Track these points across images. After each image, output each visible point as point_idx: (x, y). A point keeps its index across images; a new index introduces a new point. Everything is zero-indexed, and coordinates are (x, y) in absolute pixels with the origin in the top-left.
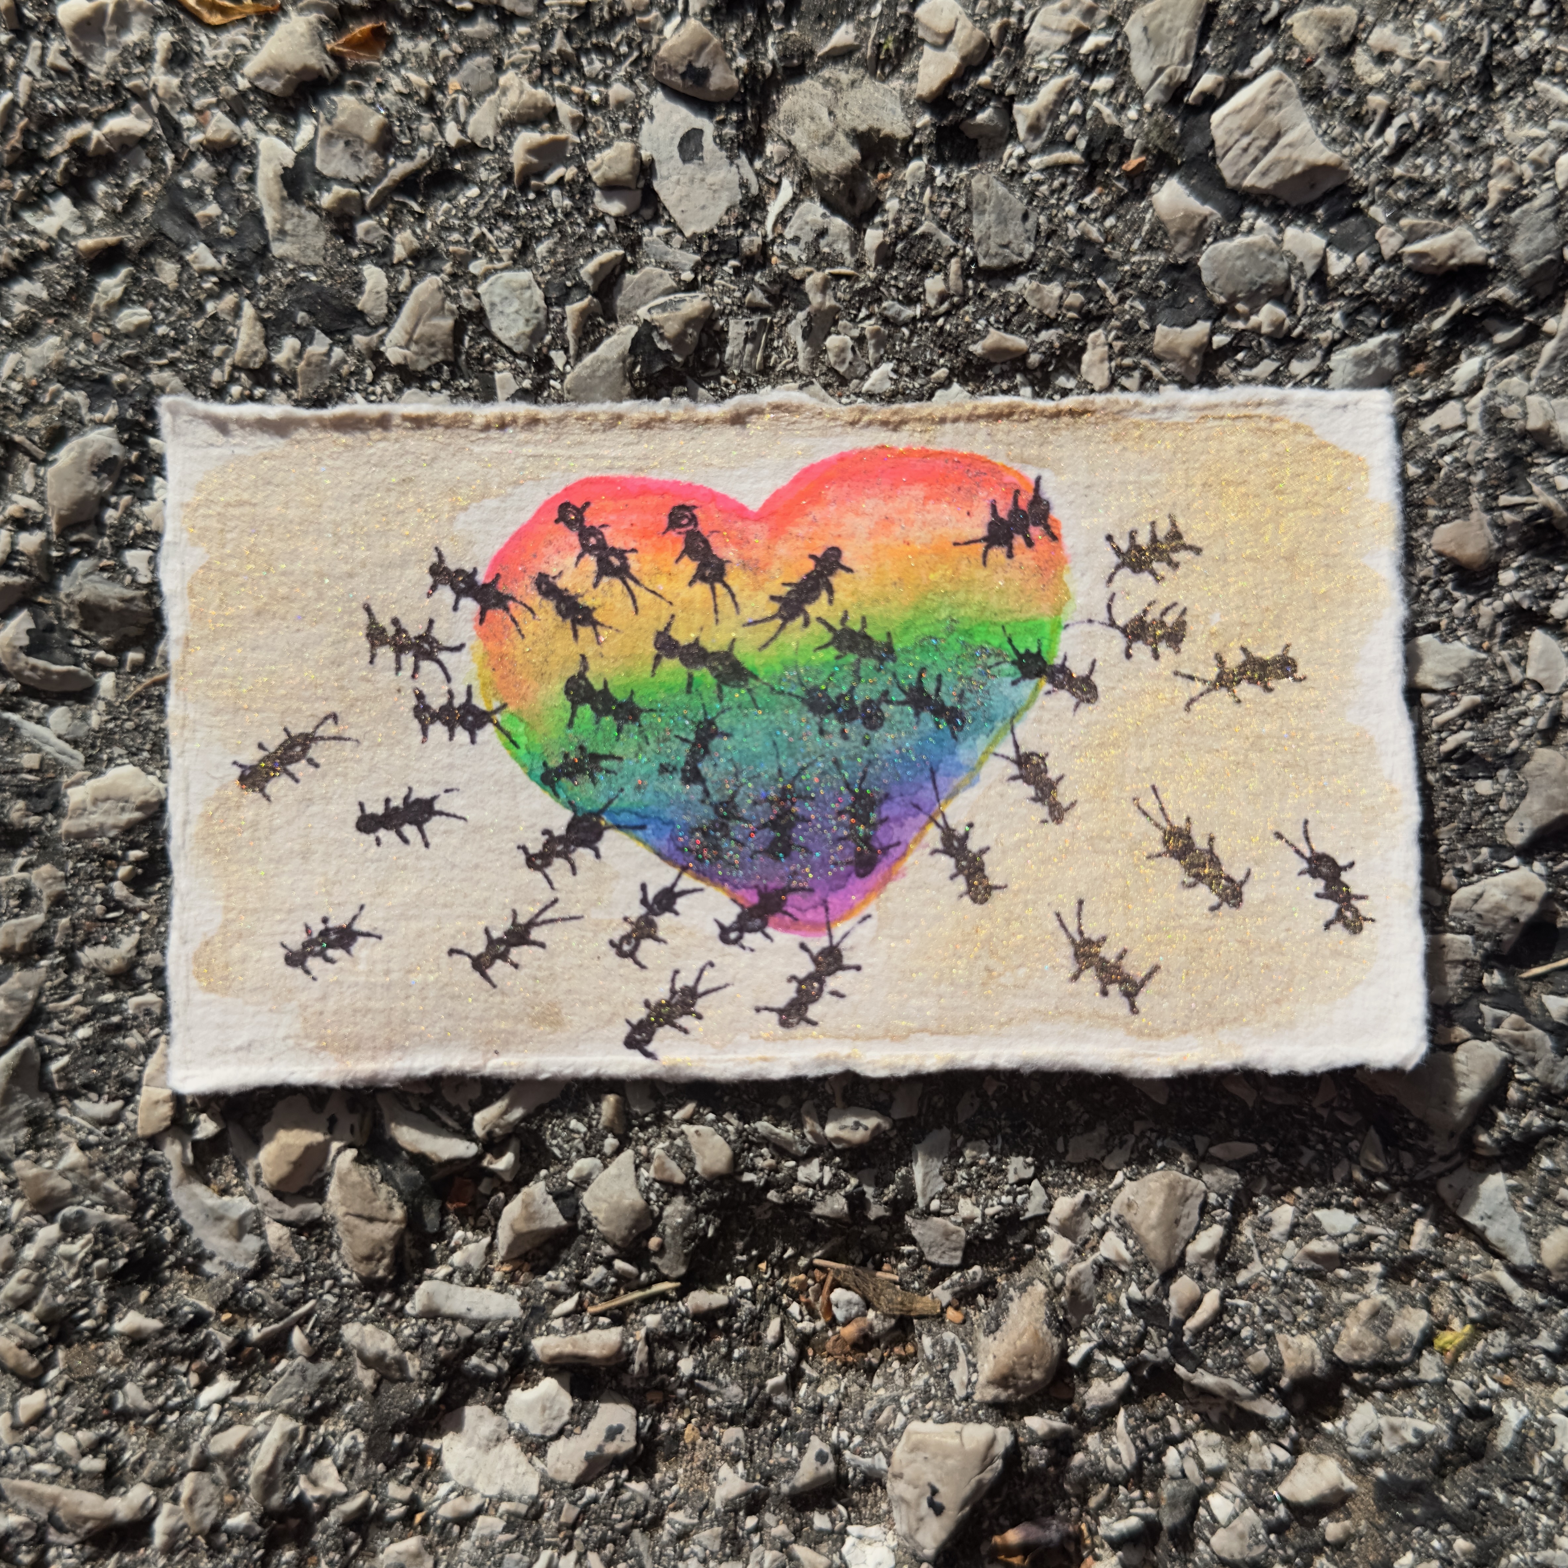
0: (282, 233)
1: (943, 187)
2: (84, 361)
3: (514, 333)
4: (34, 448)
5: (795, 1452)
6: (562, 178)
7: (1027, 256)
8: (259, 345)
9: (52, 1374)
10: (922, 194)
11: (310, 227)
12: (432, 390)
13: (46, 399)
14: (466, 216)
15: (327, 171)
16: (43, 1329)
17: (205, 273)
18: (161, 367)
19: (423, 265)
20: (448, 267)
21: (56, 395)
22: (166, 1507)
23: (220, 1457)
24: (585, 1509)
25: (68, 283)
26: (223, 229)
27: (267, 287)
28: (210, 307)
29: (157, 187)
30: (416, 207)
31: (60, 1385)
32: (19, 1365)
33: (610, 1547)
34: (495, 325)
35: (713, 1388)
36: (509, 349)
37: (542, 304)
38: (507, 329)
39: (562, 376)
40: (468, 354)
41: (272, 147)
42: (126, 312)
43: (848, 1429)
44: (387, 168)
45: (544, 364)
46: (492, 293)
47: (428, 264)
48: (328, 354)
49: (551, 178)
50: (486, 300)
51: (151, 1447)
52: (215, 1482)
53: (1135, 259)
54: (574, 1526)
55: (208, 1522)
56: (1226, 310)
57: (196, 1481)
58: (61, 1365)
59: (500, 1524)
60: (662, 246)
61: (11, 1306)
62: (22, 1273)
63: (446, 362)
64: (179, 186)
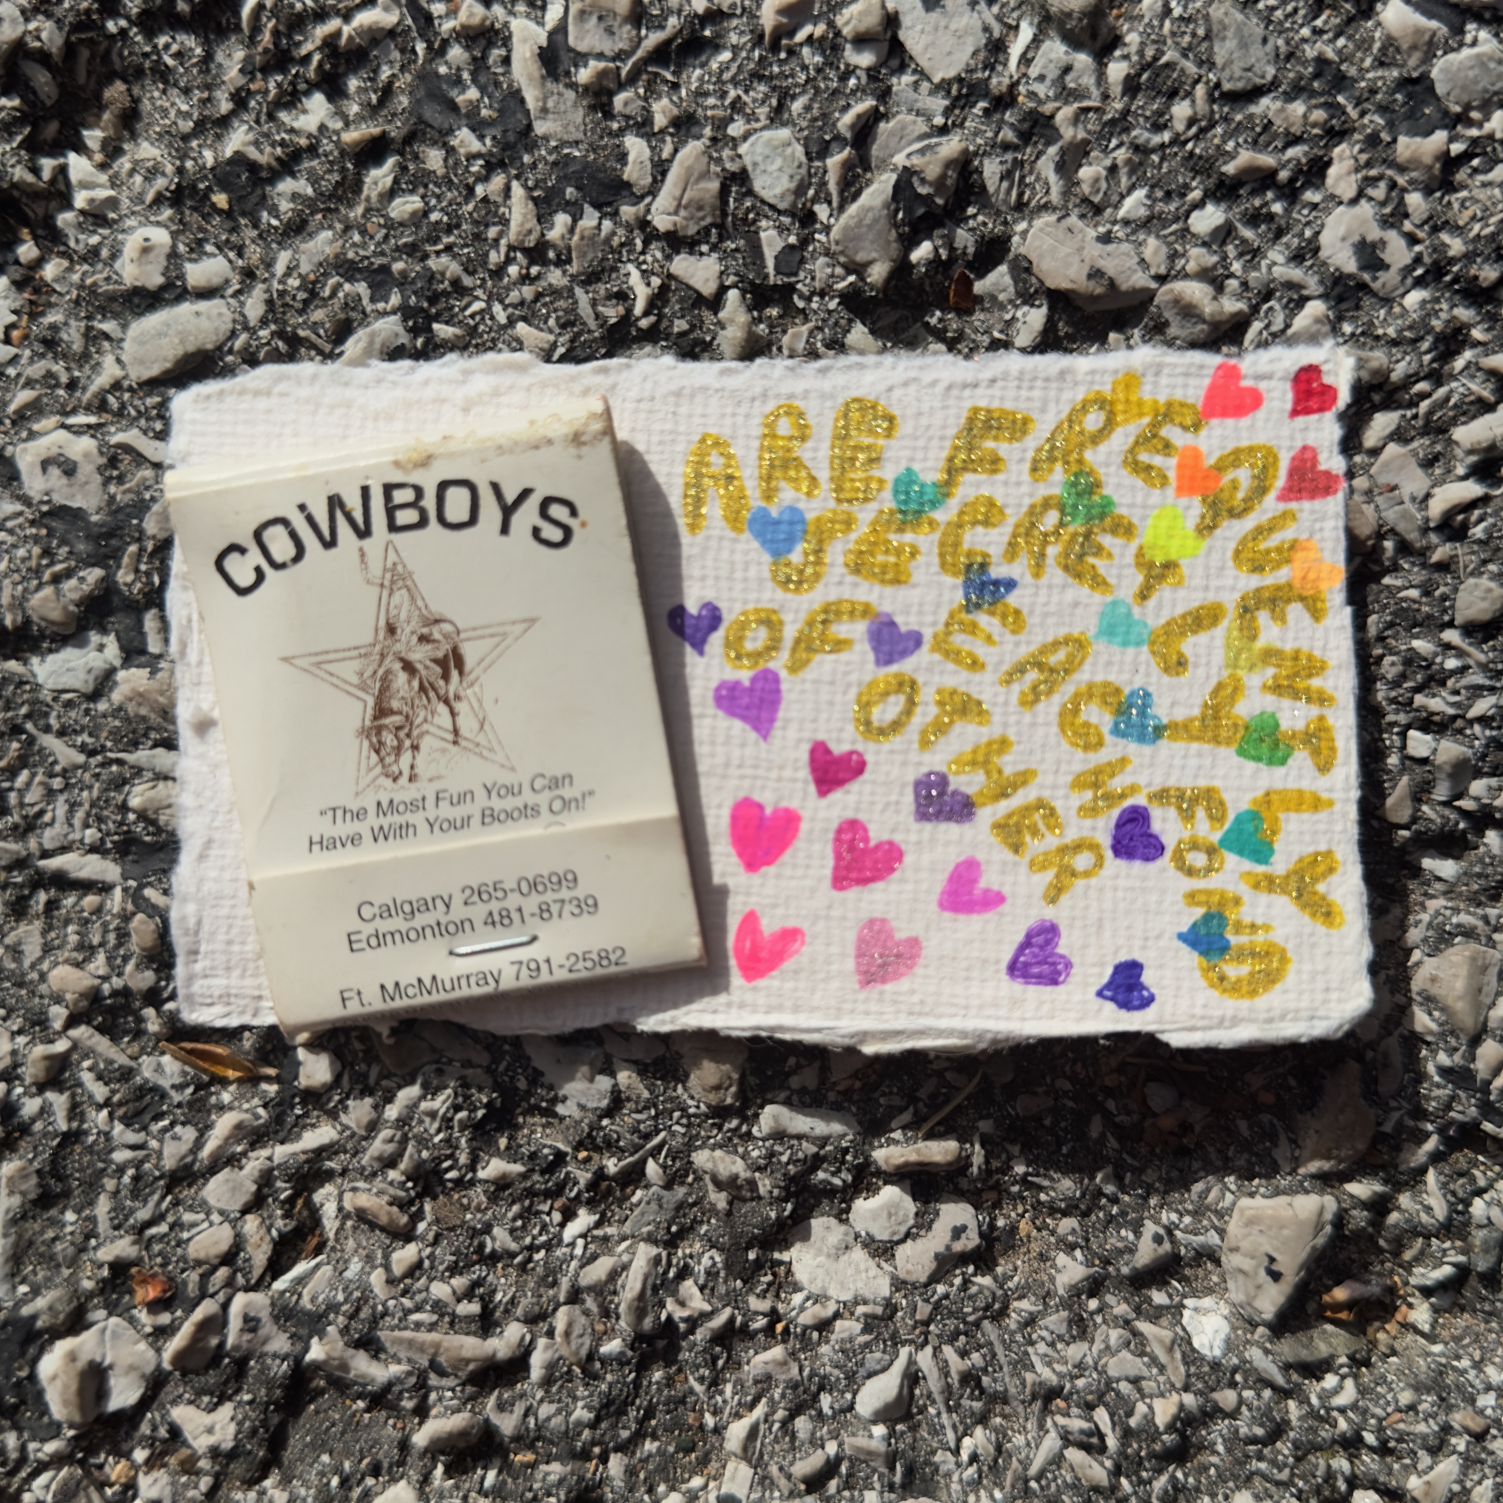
0: (544, 110)
1: (1181, 18)
2: (362, 253)
3: (778, 191)
4: (319, 342)
5: (1131, 1236)
6: (811, 36)
7: (1269, 77)
8: (532, 223)
9: (421, 1227)
10: (1161, 26)
11: (569, 104)
12: (702, 254)
13: (327, 292)
14: (719, 81)
15: (582, 47)
16: (410, 1184)
17: (472, 157)
18: (438, 253)
19: (683, 132)
20: (708, 131)
21: (337, 287)
22: (542, 1342)
23: (590, 1289)
24: (937, 1306)
25: (336, 177)
26: (484, 112)
27: (534, 166)
28: (480, 190)
29: (408, 77)
30: (669, 77)
31: (431, 1236)
32: (391, 1221)
33: (962, 1338)
34: (759, 184)
35: (1046, 1183)
36: (772, 207)
37: (804, 159)
38: (771, 187)
39: (827, 229)
40: (734, 216)
41: (525, 28)
42: (398, 201)
43: (1177, 1211)
44: (640, 40)
45: (808, 218)
46: (753, 153)
47: (688, 130)
48: (599, 227)
49: (801, 36)
50: (748, 161)
51: (521, 1287)
52: (586, 1313)
53: (1370, 75)
54: (927, 1323)
55: (584, 1352)
56: (1463, 119)
57: (569, 1314)
58: (429, 1217)
59: (858, 1327)
60: (912, 95)
61: (376, 1165)
62: (386, 1133)
63: (713, 225)
64: (437, 74)
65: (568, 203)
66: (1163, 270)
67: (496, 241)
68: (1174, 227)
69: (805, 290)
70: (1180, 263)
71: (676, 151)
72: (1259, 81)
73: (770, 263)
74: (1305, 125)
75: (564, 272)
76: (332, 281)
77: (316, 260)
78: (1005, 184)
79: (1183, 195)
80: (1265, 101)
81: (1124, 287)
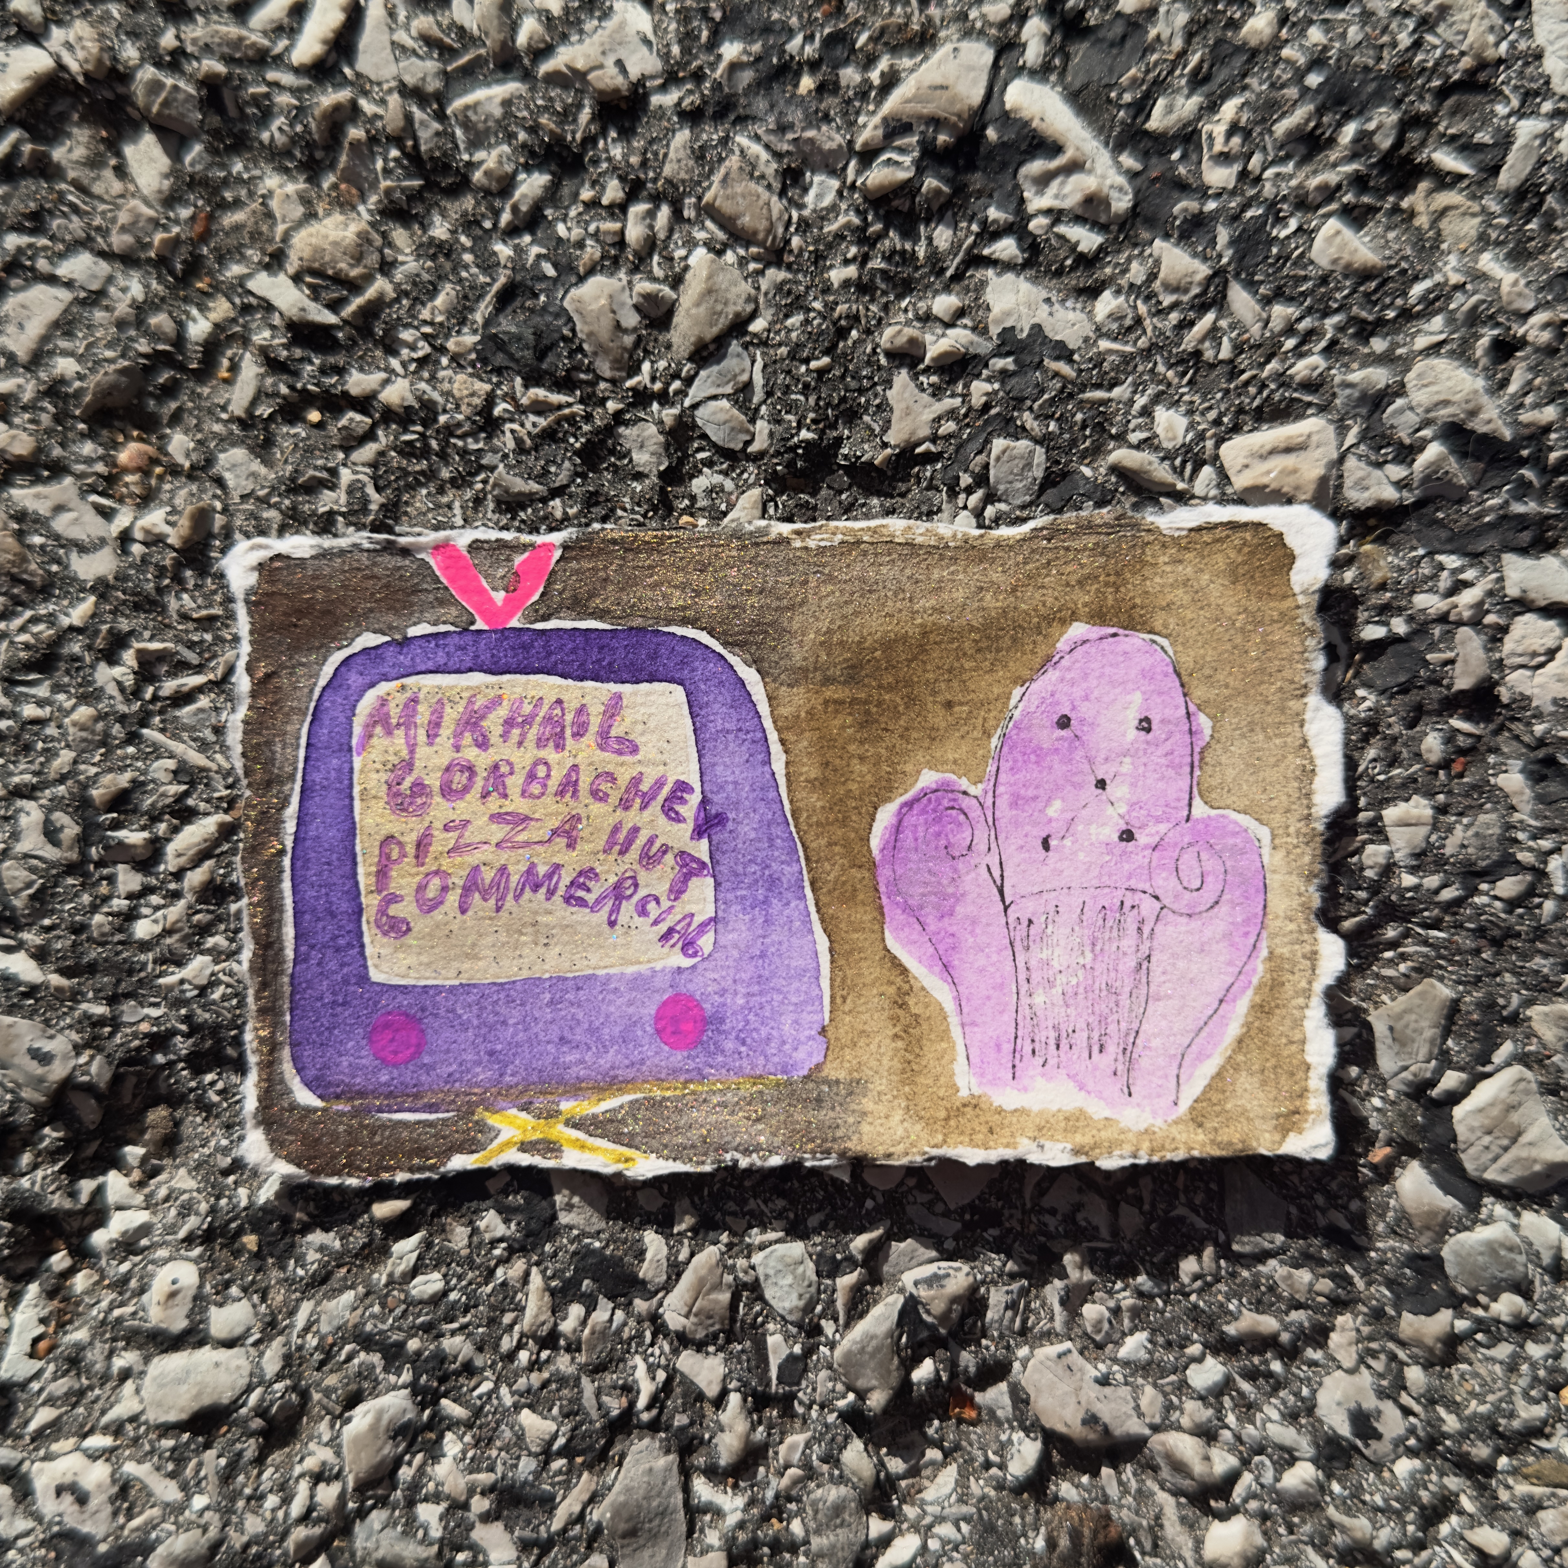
65: (583, 1295)
66: (1157, 1420)
67: (511, 1326)
68: (1173, 1378)
69: (806, 1399)
70: (1175, 1416)
71: (692, 1255)
72: (1267, 1245)
73: (774, 1373)
74: (1310, 1291)
75: (573, 1359)
76: (348, 1348)
77: (336, 1323)
78: (1009, 1314)
79: (1182, 1347)
80: (1273, 1263)
81: (1118, 1431)
